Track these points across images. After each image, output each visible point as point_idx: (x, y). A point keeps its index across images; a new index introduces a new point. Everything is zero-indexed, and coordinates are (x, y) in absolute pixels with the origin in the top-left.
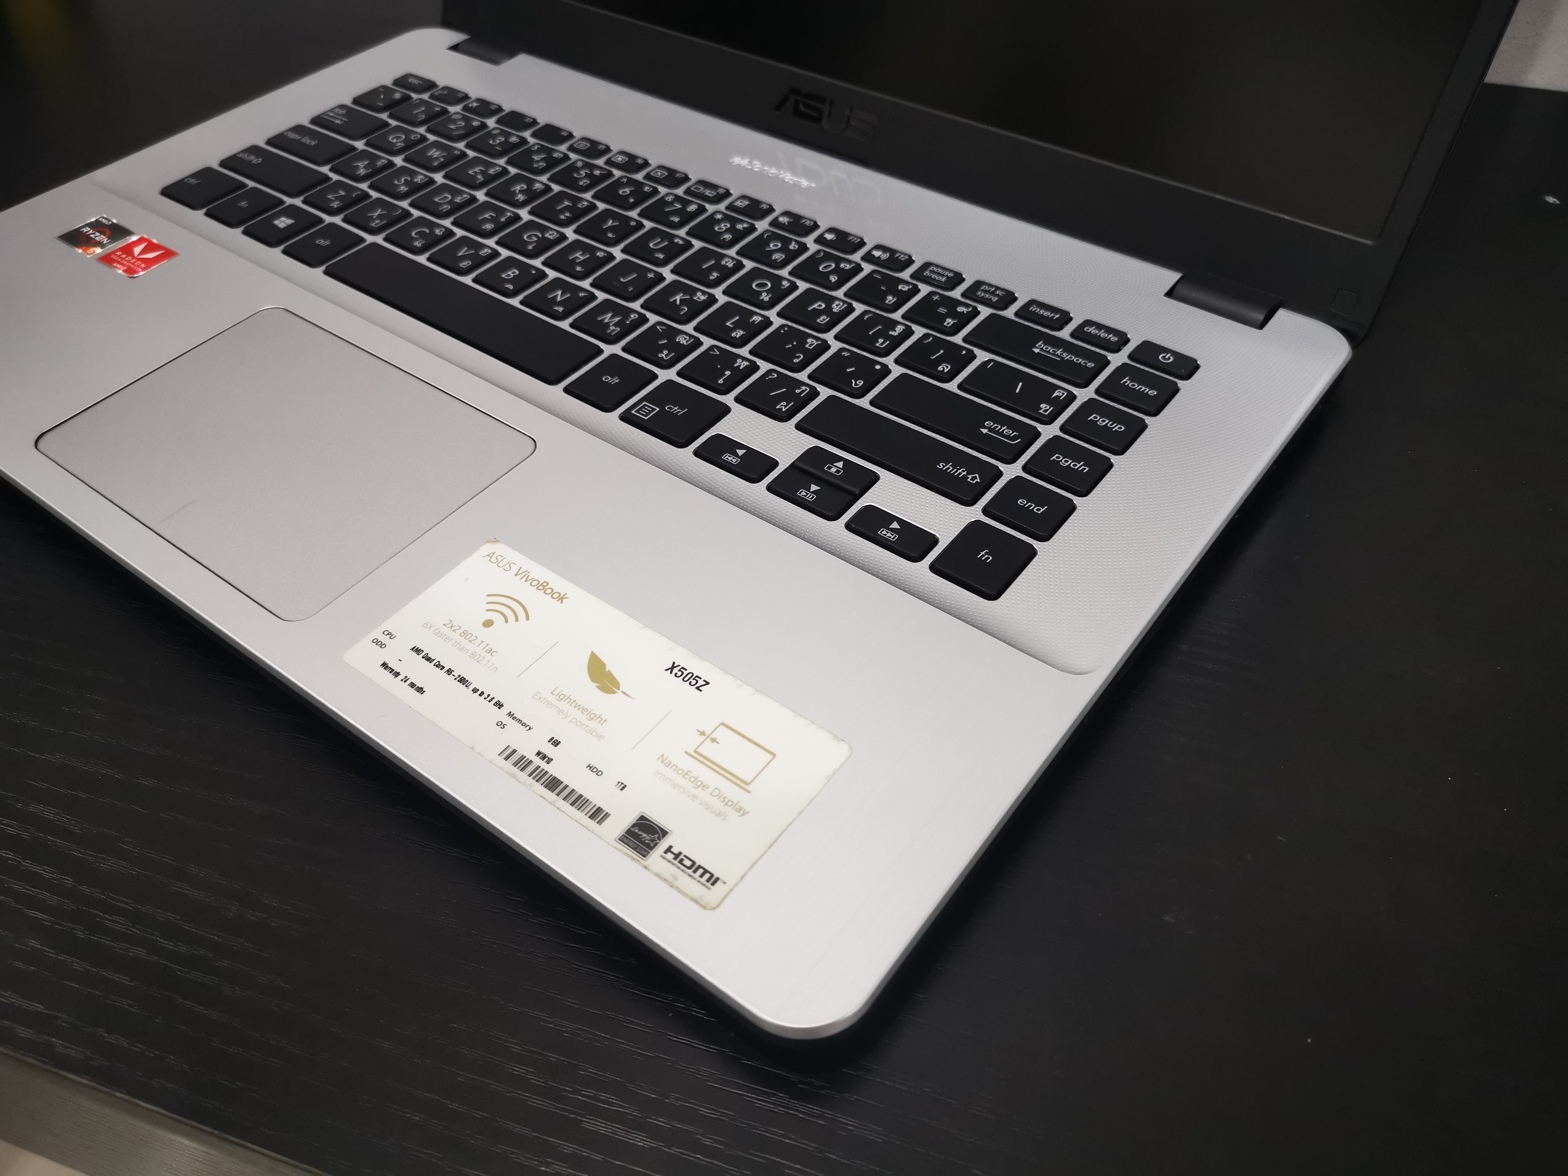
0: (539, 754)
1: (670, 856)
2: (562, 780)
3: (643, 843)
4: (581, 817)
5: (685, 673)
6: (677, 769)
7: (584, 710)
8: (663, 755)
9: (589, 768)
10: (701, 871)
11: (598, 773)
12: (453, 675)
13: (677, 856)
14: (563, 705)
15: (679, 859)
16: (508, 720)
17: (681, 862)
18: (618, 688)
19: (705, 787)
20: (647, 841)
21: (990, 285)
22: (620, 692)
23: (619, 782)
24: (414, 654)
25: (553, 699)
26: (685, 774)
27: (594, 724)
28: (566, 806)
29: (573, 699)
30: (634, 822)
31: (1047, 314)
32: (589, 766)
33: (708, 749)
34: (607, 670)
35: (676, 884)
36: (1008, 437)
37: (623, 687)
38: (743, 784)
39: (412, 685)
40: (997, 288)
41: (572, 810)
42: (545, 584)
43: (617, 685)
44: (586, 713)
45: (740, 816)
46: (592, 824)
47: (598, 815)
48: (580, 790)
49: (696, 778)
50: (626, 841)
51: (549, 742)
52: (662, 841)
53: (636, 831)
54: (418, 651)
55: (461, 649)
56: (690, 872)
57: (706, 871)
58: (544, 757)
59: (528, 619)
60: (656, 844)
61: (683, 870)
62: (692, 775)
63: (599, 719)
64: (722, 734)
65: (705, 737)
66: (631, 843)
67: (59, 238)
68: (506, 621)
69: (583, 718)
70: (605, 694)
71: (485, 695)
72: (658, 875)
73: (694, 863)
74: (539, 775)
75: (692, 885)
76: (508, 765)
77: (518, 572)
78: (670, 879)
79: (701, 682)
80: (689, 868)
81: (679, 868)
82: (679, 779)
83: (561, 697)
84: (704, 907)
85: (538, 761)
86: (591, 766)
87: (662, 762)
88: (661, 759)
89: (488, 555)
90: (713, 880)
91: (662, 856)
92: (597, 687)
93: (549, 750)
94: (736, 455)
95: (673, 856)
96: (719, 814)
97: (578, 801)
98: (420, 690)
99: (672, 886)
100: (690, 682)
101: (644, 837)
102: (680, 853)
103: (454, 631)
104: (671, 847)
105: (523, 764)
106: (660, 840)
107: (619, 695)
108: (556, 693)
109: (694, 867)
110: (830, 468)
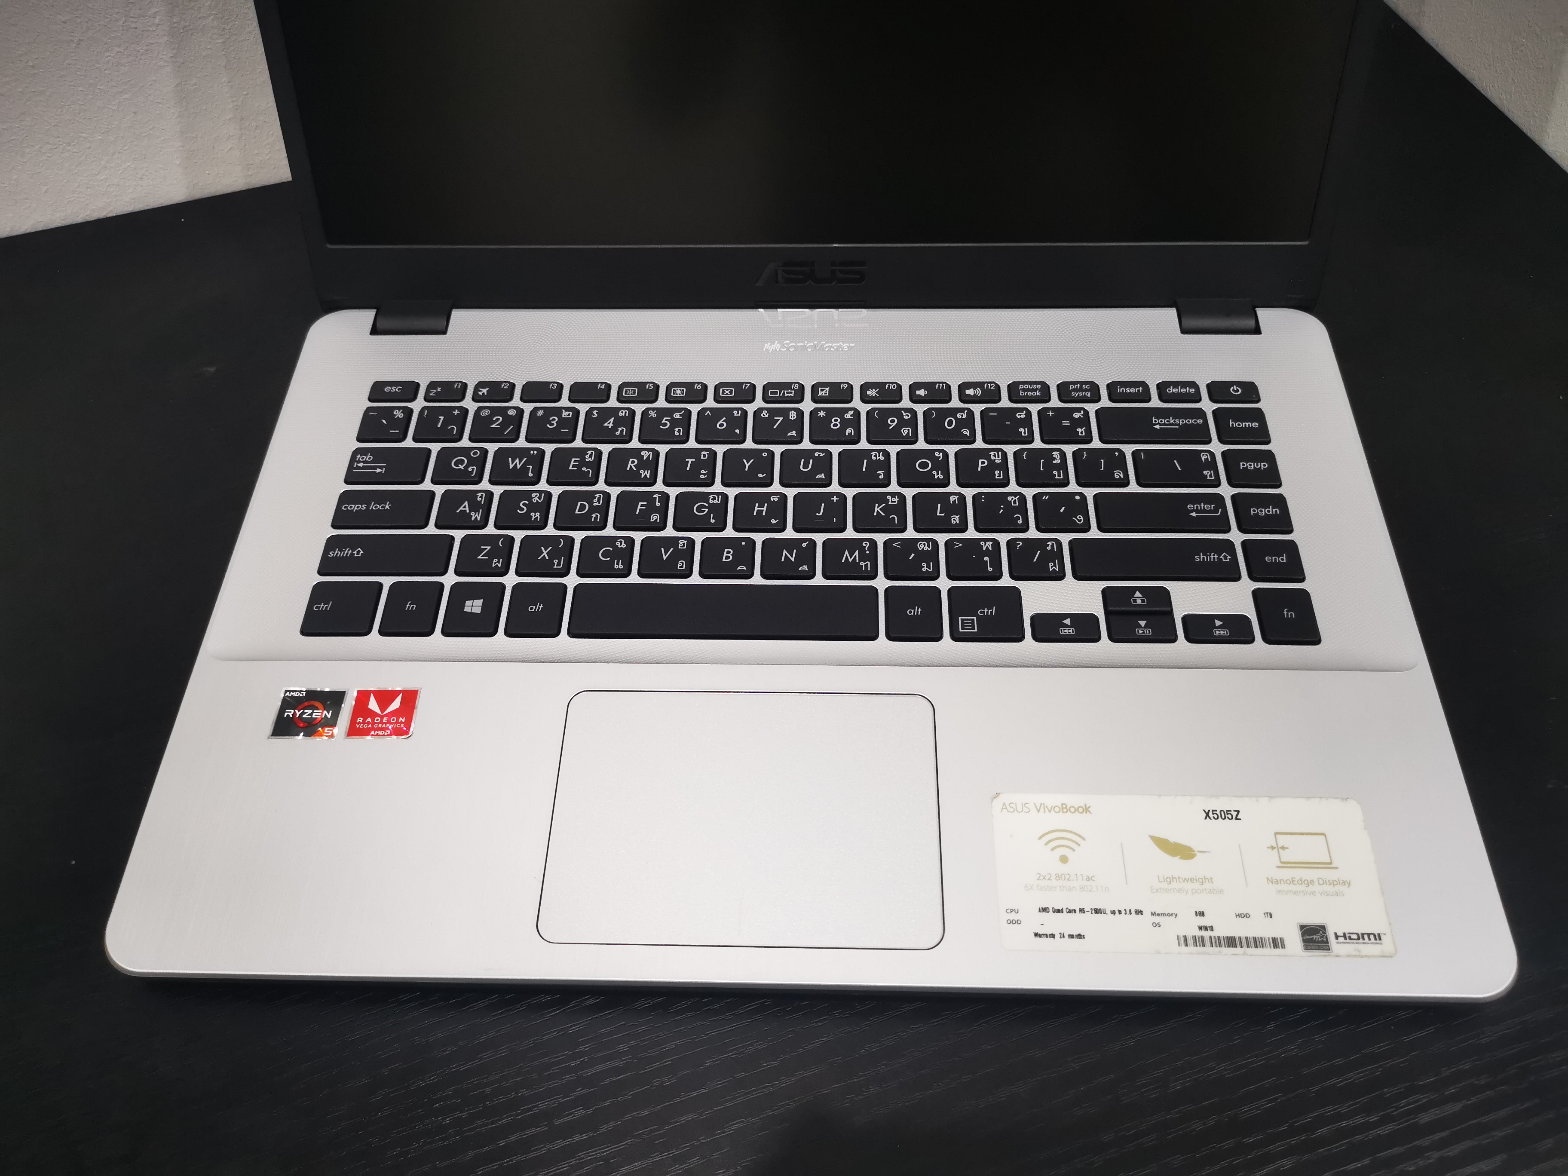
0: (1200, 928)
1: (1341, 939)
2: (1232, 935)
3: (1319, 942)
4: (1269, 951)
5: (1218, 813)
6: (1286, 882)
7: (1192, 880)
8: (1267, 878)
9: (1238, 917)
10: (1366, 937)
11: (1247, 916)
12: (1087, 911)
13: (1344, 936)
14: (1175, 885)
15: (1347, 938)
16: (1157, 919)
17: (1350, 938)
18: (1194, 851)
19: (1312, 882)
20: (1320, 940)
22: (1198, 854)
23: (1264, 914)
24: (1044, 913)
25: (1165, 885)
27: (1207, 885)
28: (1252, 950)
29: (1177, 877)
30: (1300, 933)
31: (1132, 390)
32: (1236, 916)
33: (1286, 856)
34: (1172, 842)
35: (1362, 954)
36: (1210, 511)
37: (1196, 848)
38: (1328, 865)
39: (1071, 936)
40: (1082, 383)
41: (1259, 951)
42: (1064, 806)
43: (1190, 849)
44: (1195, 881)
45: (1348, 887)
46: (1279, 951)
47: (1277, 943)
48: (1251, 935)
49: (1301, 880)
50: (1309, 947)
51: (1197, 916)
52: (1327, 933)
53: (1307, 937)
54: (1045, 910)
55: (1070, 889)
56: (1361, 940)
57: (1369, 935)
58: (1206, 929)
59: (1084, 839)
60: (1327, 937)
61: (1357, 943)
62: (1296, 880)
63: (1207, 880)
64: (1283, 840)
65: (1276, 849)
66: (1313, 947)
67: (273, 737)
68: (1074, 850)
69: (1197, 886)
70: (1190, 860)
71: (1123, 912)
72: (1348, 956)
73: (1358, 934)
74: (1217, 942)
75: (1369, 948)
76: (1191, 948)
77: (1036, 807)
78: (1356, 953)
79: (1234, 814)
80: (1359, 939)
81: (1354, 943)
82: (1292, 887)
83: (1170, 880)
84: (1390, 957)
85: (1206, 934)
86: (1237, 914)
87: (1273, 883)
88: (1269, 881)
89: (1002, 809)
90: (1378, 937)
91: (1337, 943)
92: (1180, 858)
93: (1203, 921)
94: (1066, 626)
95: (1343, 938)
97: (1257, 942)
98: (1080, 936)
99: (1362, 957)
100: (1228, 818)
101: (1316, 938)
102: (1344, 934)
103: (1049, 879)
104: (1336, 934)
105: (1199, 942)
106: (1325, 933)
108: (1162, 880)
109: (1361, 936)
110: (1135, 601)
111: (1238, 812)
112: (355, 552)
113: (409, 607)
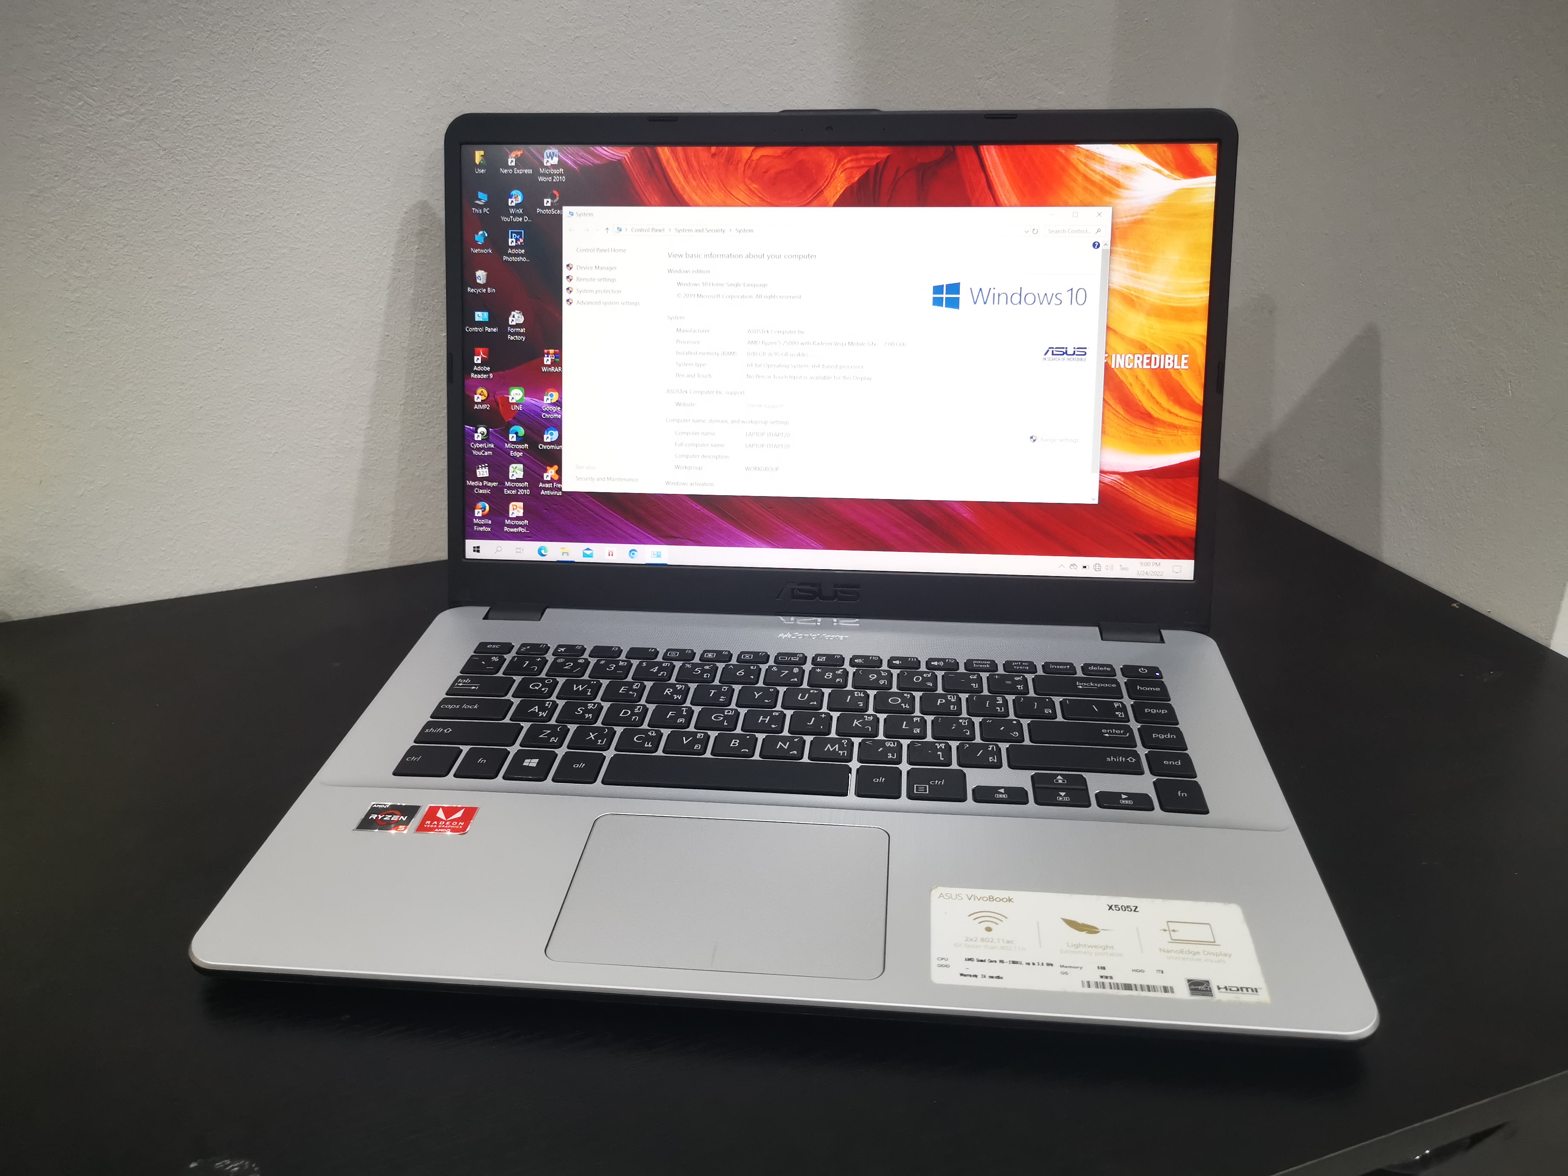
21: (1016, 662)
26: (1182, 952)
33: (1175, 936)
57: (1247, 989)
64: (1173, 926)
96: (1220, 961)
104: (1218, 987)
107: (1102, 932)
111: (1137, 907)
112: (446, 730)
113: (481, 761)
